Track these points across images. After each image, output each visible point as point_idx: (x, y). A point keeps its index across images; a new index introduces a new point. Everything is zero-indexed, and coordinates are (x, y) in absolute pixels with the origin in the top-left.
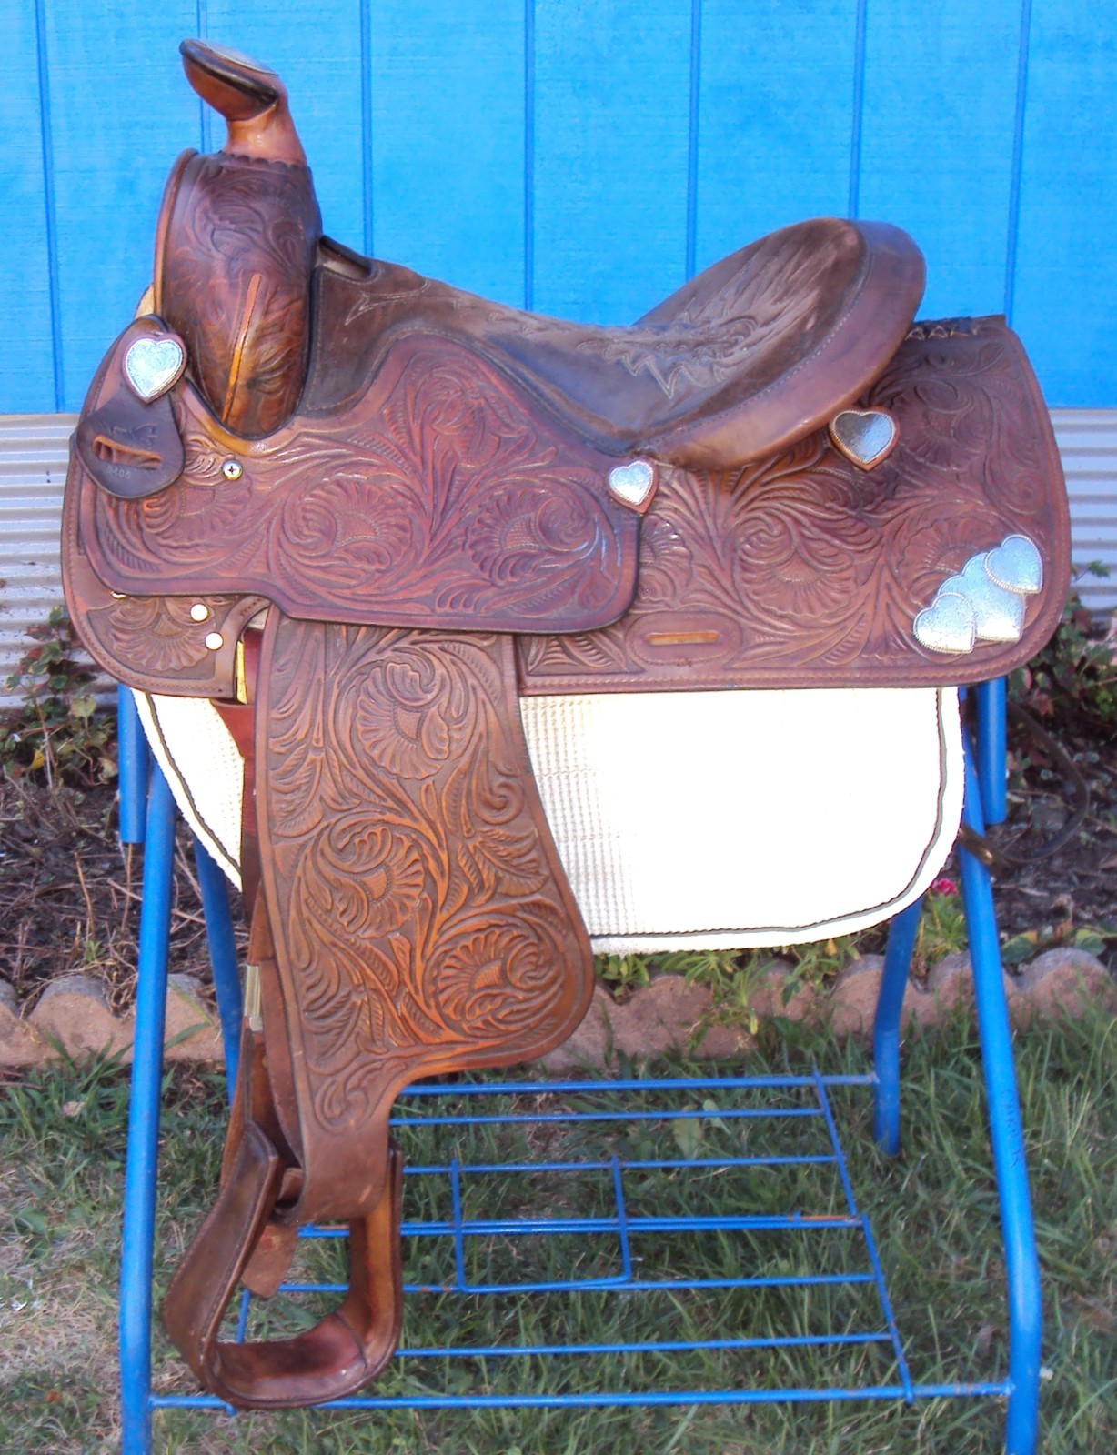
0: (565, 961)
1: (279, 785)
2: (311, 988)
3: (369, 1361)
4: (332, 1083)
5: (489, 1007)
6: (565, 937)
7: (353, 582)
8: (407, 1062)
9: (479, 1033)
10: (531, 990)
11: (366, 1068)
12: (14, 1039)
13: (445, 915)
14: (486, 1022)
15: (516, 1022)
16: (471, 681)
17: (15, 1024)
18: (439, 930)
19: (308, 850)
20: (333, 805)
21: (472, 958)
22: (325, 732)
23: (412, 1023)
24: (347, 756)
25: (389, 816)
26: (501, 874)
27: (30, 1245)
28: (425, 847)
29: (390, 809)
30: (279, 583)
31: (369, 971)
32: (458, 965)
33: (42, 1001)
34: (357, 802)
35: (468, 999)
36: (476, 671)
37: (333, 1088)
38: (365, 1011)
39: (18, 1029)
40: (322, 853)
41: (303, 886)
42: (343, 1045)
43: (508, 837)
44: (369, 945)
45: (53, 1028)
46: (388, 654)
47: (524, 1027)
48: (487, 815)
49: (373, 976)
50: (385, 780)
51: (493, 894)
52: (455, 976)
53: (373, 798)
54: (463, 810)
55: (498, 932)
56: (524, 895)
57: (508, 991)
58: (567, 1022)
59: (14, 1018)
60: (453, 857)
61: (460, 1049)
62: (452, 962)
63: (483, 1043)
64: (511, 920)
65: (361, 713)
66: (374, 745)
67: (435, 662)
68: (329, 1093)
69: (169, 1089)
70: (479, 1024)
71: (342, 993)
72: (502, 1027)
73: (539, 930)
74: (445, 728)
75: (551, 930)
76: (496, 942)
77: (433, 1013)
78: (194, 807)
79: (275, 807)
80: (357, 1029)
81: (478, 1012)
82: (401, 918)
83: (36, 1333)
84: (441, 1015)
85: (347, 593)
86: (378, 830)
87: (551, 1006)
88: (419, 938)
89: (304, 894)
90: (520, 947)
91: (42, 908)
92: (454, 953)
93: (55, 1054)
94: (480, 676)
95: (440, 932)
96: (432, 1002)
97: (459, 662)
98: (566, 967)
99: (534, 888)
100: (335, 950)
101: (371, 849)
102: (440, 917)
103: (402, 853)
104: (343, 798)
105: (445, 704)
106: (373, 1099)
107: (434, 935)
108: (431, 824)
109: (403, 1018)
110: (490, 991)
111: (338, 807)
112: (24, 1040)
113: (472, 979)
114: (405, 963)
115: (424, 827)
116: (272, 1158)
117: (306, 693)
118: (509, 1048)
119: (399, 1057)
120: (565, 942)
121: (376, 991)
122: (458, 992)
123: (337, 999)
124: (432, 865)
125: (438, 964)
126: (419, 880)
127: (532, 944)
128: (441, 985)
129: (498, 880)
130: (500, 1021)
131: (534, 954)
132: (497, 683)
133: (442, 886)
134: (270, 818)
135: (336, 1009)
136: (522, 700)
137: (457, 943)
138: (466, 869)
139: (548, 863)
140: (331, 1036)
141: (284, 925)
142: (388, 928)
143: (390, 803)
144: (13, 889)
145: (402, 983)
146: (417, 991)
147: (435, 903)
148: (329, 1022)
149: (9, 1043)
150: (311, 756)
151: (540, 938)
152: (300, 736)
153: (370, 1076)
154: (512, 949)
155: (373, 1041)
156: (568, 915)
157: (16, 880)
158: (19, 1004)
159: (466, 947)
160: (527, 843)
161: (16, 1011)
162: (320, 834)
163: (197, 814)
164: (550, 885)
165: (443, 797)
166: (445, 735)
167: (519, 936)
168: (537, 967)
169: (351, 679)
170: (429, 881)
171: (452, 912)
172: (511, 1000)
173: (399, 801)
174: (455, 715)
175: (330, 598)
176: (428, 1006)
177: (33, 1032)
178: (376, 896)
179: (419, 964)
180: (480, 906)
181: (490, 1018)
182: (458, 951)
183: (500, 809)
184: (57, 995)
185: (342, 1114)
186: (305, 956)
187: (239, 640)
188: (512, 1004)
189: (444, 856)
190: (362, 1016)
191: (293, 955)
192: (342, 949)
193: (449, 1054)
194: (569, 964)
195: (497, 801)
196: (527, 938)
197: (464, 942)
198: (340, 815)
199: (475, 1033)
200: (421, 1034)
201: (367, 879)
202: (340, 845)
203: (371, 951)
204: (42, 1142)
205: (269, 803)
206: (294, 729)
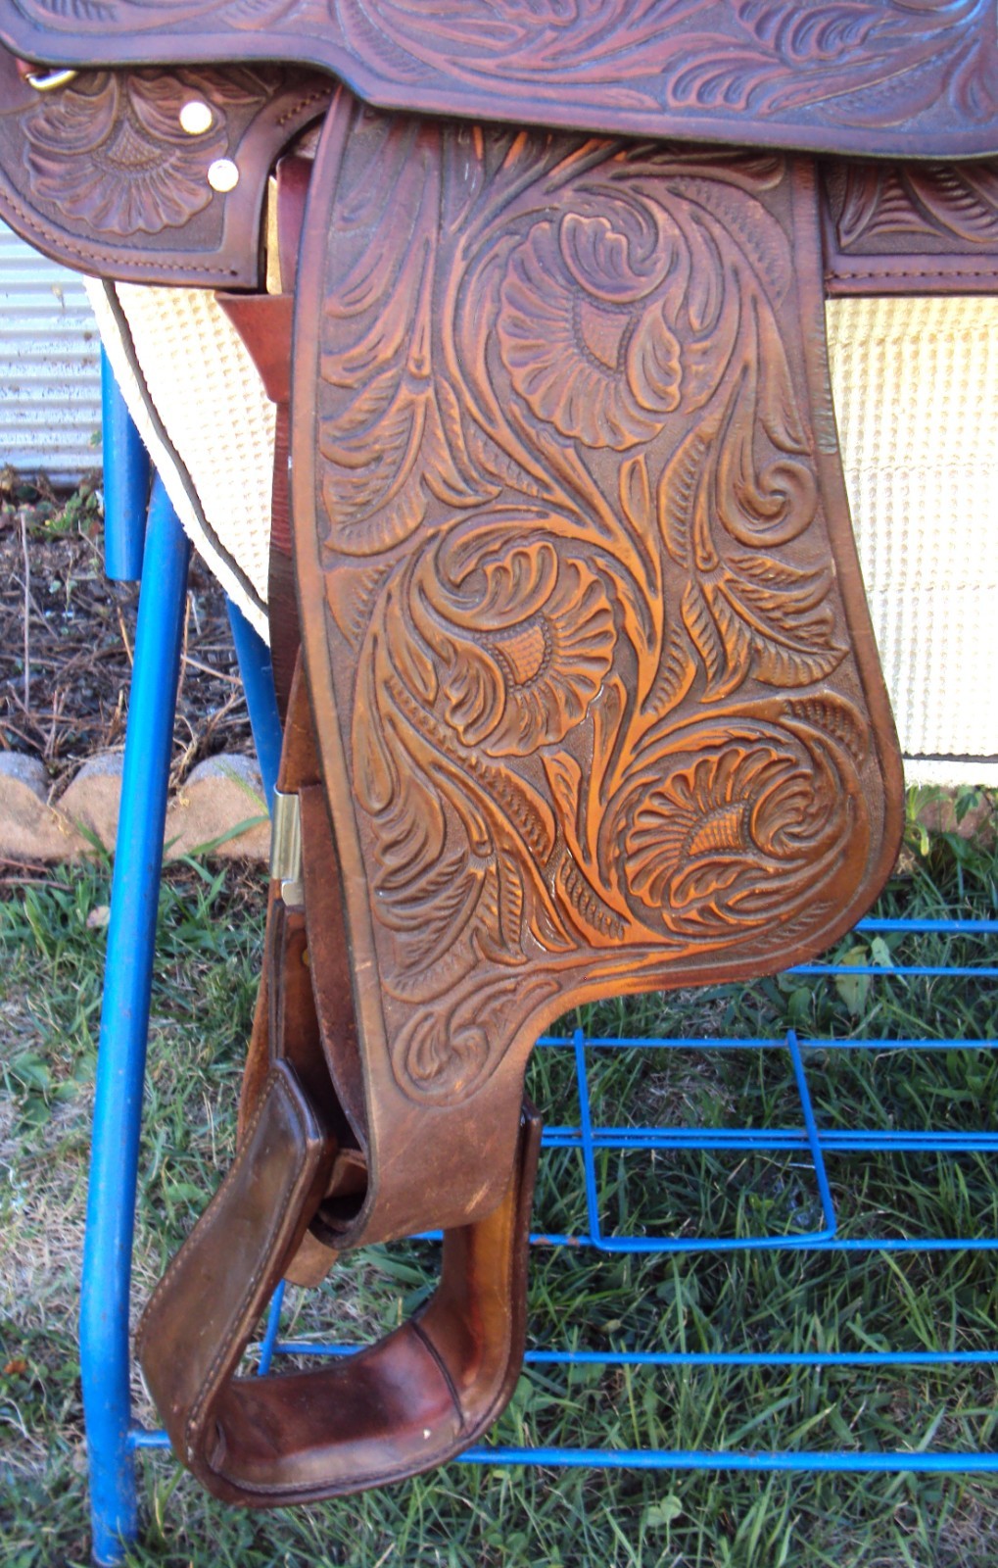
0: (855, 808)
1: (338, 452)
2: (389, 847)
3: (467, 1415)
4: (426, 1018)
5: (714, 885)
6: (860, 766)
7: (499, 45)
8: (561, 976)
9: (690, 929)
10: (790, 857)
11: (489, 991)
12: (41, 828)
13: (651, 716)
14: (705, 911)
15: (757, 911)
16: (731, 255)
17: (42, 811)
18: (635, 746)
19: (394, 584)
20: (448, 495)
21: (693, 796)
22: (437, 348)
23: (573, 912)
24: (478, 397)
25: (556, 522)
26: (760, 643)
27: (24, 1109)
28: (622, 585)
29: (559, 507)
30: (352, 42)
31: (501, 818)
32: (665, 809)
33: (73, 784)
34: (495, 490)
35: (678, 870)
36: (742, 238)
37: (427, 1026)
38: (491, 889)
39: (45, 816)
40: (422, 590)
41: (382, 653)
42: (447, 950)
43: (779, 573)
44: (504, 771)
45: (86, 814)
46: (568, 194)
47: (769, 921)
48: (744, 527)
49: (508, 827)
50: (552, 447)
51: (742, 682)
52: (659, 830)
53: (525, 483)
54: (701, 514)
55: (743, 751)
56: (799, 686)
57: (750, 858)
58: (845, 911)
59: (40, 803)
60: (672, 608)
61: (655, 956)
62: (656, 804)
63: (696, 946)
64: (770, 732)
65: (508, 311)
66: (534, 378)
67: (661, 217)
68: (419, 1037)
69: (220, 893)
70: (693, 915)
71: (451, 856)
72: (732, 919)
73: (818, 751)
74: (676, 349)
75: (839, 751)
76: (739, 769)
77: (614, 896)
78: (201, 513)
79: (331, 495)
80: (474, 922)
81: (692, 893)
82: (568, 720)
83: (12, 1246)
84: (627, 896)
85: (488, 64)
86: (533, 548)
87: (819, 886)
88: (598, 761)
89: (384, 668)
90: (780, 779)
91: (101, 672)
92: (660, 788)
93: (89, 847)
94: (749, 247)
95: (639, 750)
96: (614, 877)
97: (707, 218)
98: (855, 819)
99: (817, 673)
100: (440, 777)
101: (517, 585)
102: (640, 721)
103: (578, 594)
104: (467, 480)
105: (679, 301)
106: (497, 1044)
107: (626, 756)
108: (637, 539)
109: (558, 903)
110: (716, 858)
111: (455, 499)
112: (53, 829)
113: (690, 837)
114: (568, 805)
115: (623, 546)
116: (314, 1142)
117: (401, 265)
118: (741, 955)
119: (548, 971)
120: (862, 773)
121: (514, 854)
122: (663, 857)
123: (440, 868)
124: (632, 621)
125: (629, 807)
126: (605, 649)
127: (804, 776)
128: (632, 845)
129: (755, 654)
130: (730, 909)
131: (803, 794)
132: (783, 262)
133: (649, 661)
134: (322, 516)
135: (439, 885)
136: (830, 304)
137: (667, 770)
138: (695, 632)
139: (849, 627)
140: (426, 935)
141: (344, 728)
142: (542, 739)
143: (560, 495)
144: (75, 651)
145: (561, 839)
146: (587, 857)
147: (632, 694)
148: (422, 909)
149: (35, 832)
150: (405, 394)
151: (817, 765)
152: (386, 352)
153: (496, 1004)
154: (764, 784)
155: (503, 944)
156: (872, 727)
157: (80, 640)
158: (48, 786)
159: (683, 778)
160: (813, 589)
161: (42, 795)
162: (419, 553)
163: (207, 527)
164: (849, 668)
165: (664, 488)
166: (675, 364)
167: (781, 761)
168: (806, 817)
169: (491, 242)
170: (626, 652)
171: (663, 712)
172: (755, 874)
173: (576, 492)
174: (696, 323)
175: (456, 72)
176: (606, 882)
177: (62, 819)
178: (522, 677)
179: (595, 808)
180: (717, 703)
181: (713, 905)
182: (666, 786)
183: (770, 518)
184: (90, 778)
185: (439, 1071)
186: (383, 786)
187: (272, 172)
188: (755, 880)
189: (657, 605)
190: (486, 898)
191: (359, 786)
192: (451, 776)
193: (636, 965)
194: (863, 814)
195: (768, 504)
196: (794, 764)
197: (680, 770)
198: (460, 516)
199: (683, 928)
200: (590, 931)
201: (509, 645)
202: (457, 576)
203: (508, 778)
204: (56, 963)
205: (319, 487)
206: (373, 337)
